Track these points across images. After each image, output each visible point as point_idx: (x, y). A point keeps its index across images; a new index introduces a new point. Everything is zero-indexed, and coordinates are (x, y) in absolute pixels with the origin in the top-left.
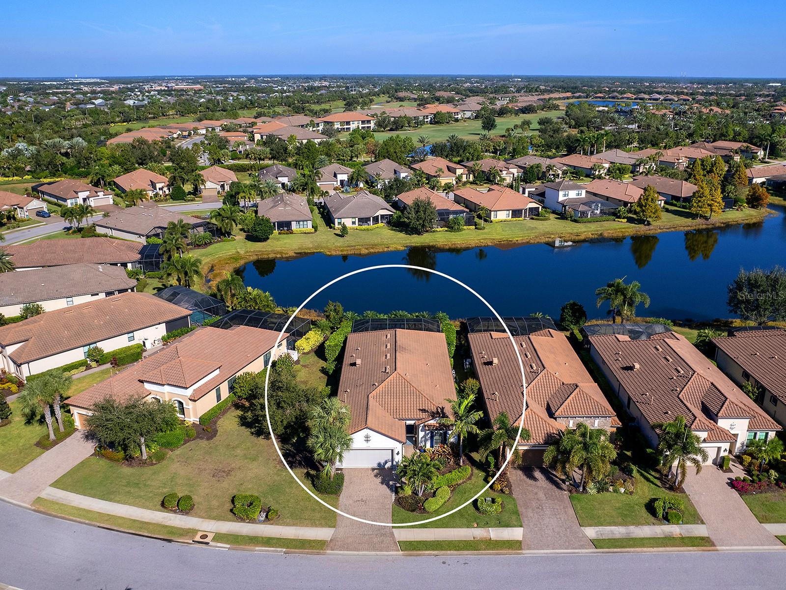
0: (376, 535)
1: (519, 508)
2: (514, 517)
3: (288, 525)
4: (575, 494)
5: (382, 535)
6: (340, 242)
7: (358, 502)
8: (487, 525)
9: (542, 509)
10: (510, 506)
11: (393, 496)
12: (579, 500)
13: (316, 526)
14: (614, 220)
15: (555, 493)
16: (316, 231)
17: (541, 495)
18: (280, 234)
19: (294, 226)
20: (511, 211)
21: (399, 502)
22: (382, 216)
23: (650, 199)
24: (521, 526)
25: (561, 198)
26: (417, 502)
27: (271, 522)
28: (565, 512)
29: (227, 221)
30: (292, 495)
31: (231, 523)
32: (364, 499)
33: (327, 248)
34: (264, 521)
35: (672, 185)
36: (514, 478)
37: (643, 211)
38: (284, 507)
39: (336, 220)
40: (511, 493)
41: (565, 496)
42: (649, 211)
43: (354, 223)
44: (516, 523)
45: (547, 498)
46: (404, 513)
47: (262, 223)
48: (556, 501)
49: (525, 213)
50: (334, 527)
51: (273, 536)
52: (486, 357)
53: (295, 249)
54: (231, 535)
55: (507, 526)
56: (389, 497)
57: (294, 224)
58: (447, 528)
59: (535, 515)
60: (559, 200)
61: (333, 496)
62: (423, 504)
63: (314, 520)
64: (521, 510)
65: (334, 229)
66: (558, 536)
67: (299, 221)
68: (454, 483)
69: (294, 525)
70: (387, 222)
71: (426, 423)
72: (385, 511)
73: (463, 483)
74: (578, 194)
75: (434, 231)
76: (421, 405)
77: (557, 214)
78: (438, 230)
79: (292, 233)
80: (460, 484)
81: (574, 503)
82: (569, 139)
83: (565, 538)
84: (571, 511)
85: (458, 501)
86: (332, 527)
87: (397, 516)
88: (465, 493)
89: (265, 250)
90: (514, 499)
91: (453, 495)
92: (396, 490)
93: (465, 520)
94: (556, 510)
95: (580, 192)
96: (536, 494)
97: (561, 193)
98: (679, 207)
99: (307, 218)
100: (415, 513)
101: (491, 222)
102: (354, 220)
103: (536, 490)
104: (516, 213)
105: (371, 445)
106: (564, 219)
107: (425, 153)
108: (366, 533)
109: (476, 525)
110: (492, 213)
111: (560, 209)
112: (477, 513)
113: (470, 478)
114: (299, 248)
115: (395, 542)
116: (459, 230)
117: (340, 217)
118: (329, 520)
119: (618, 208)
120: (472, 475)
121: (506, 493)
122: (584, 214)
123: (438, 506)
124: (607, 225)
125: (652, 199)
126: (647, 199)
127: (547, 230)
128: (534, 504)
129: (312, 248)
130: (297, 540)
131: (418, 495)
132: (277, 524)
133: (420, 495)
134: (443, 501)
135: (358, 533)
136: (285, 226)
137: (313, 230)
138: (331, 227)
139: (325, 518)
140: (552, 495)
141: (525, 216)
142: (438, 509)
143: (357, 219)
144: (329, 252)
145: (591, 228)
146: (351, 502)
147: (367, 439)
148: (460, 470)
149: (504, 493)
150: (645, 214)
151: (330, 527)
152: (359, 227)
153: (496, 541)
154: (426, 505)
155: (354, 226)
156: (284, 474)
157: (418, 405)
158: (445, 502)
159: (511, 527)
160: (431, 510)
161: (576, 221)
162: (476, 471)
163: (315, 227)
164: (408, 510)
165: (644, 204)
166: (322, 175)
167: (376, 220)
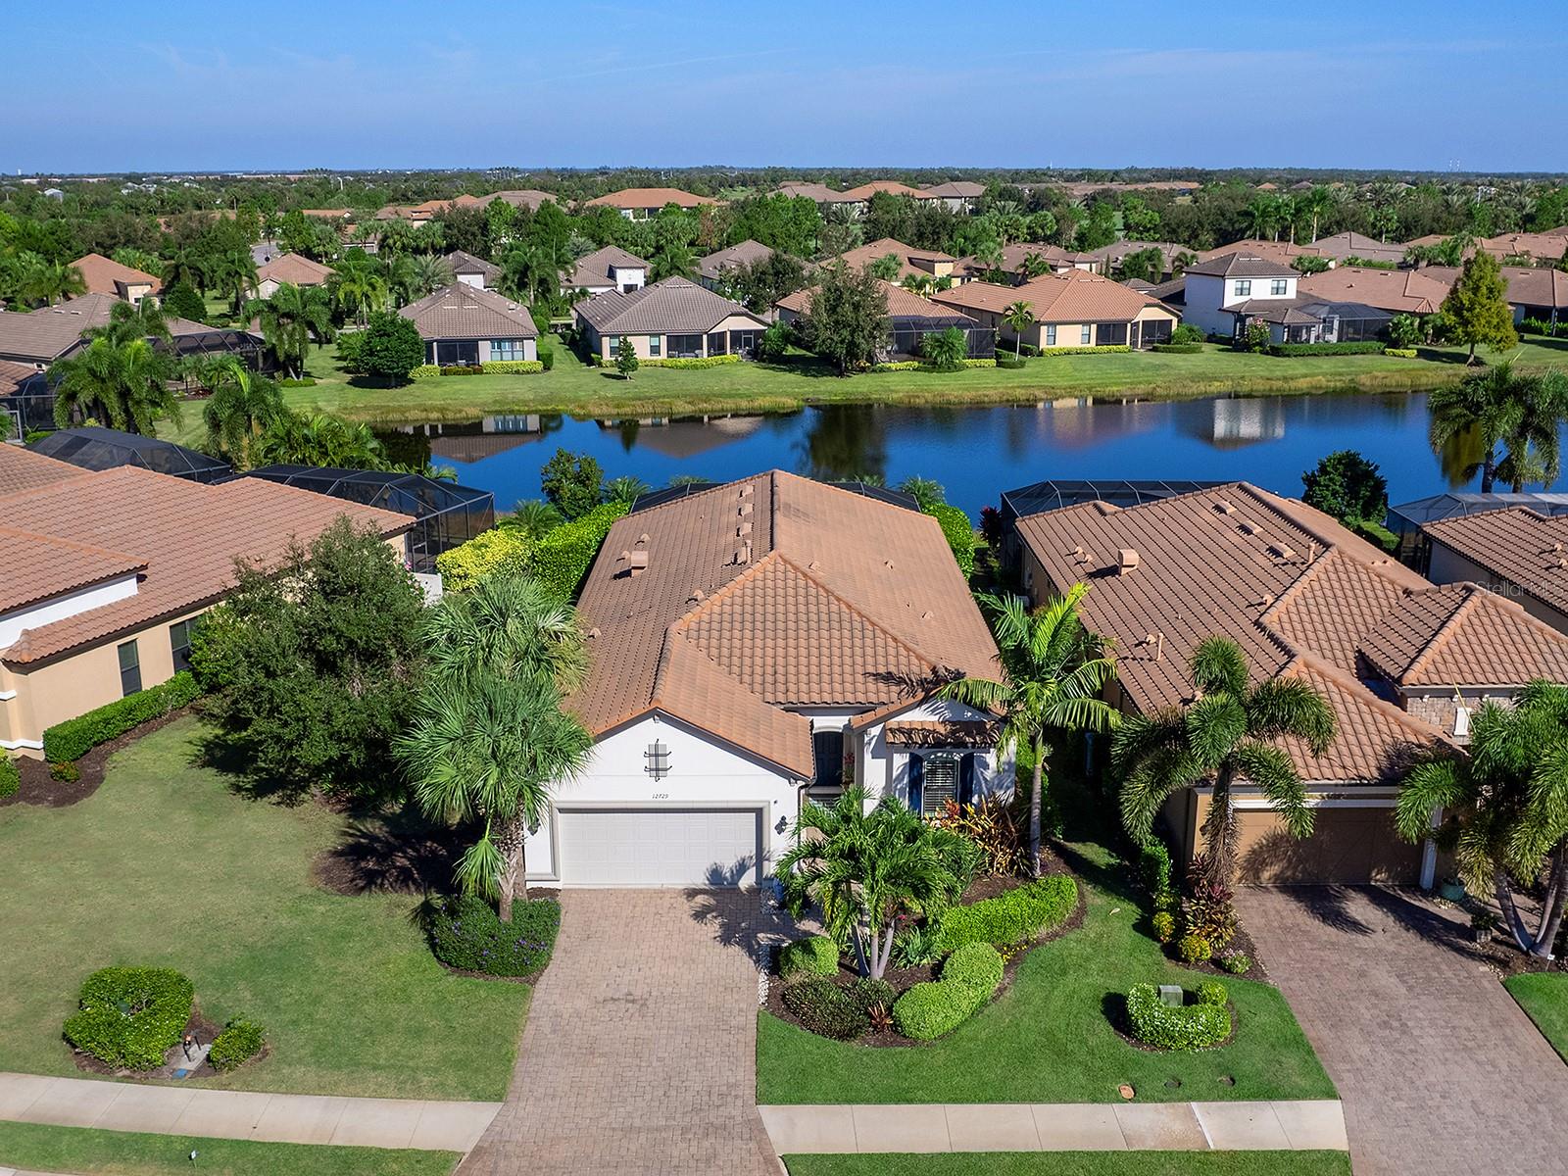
0: (685, 1130)
1: (1304, 1026)
2: (1291, 1061)
3: (292, 1089)
4: (1523, 974)
5: (709, 1130)
6: (614, 389)
7: (610, 1006)
8: (1176, 1089)
9: (1404, 1029)
10: (1264, 1019)
11: (763, 983)
12: (1552, 997)
13: (419, 1094)
14: (1383, 353)
15: (1438, 969)
16: (547, 368)
17: (1383, 978)
18: (444, 373)
19: (486, 354)
20: (1094, 327)
21: (786, 1004)
22: (736, 336)
23: (1484, 290)
24: (1331, 1094)
25: (1231, 300)
26: (865, 1001)
27: (225, 1076)
28: (1506, 1039)
29: (290, 328)
30: (338, 980)
31: (47, 1081)
32: (637, 993)
33: (576, 400)
34: (197, 1073)
35: (1524, 281)
36: (1258, 921)
37: (1465, 323)
38: (294, 1022)
39: (606, 341)
40: (1256, 972)
41: (1486, 983)
42: (1483, 322)
43: (655, 350)
44: (1303, 1083)
45: (1410, 989)
46: (809, 1045)
47: (389, 329)
48: (1454, 1001)
49: (1134, 334)
50: (499, 1097)
51: (220, 1131)
52: (1089, 557)
53: (485, 404)
54: (33, 1128)
55: (1270, 1092)
56: (744, 985)
57: (485, 348)
58: (1003, 1101)
59: (1380, 1049)
60: (1226, 305)
61: (512, 983)
62: (890, 1009)
63: (414, 1070)
64: (1316, 1031)
65: (600, 365)
66: (1506, 1133)
67: (500, 341)
68: (1015, 937)
69: (321, 1090)
70: (748, 353)
71: (893, 722)
72: (726, 1038)
73: (1053, 936)
74: (1277, 290)
75: (882, 370)
76: (870, 660)
77: (1219, 341)
78: (893, 366)
79: (479, 371)
80: (1039, 943)
81: (1533, 1005)
82: (1223, 215)
83: (1542, 1143)
84: (1531, 1038)
85: (1037, 1001)
86: (488, 1099)
87: (779, 1057)
88: (1064, 972)
89: (397, 404)
90: (1274, 994)
91: (1014, 982)
92: (775, 962)
93: (1077, 1071)
94: (1465, 1034)
95: (1282, 284)
96: (1362, 974)
97: (1231, 285)
98: (1549, 335)
99: (522, 333)
100: (855, 1044)
101: (1041, 354)
102: (655, 341)
103: (1357, 963)
104: (1110, 332)
105: (674, 789)
106: (1242, 351)
107: (849, 240)
108: (637, 1122)
109: (1128, 1092)
110: (1044, 329)
111: (1227, 327)
112: (1125, 1046)
113: (1075, 923)
114: (495, 402)
115: (769, 1161)
116: (952, 367)
117: (615, 331)
118: (477, 1071)
119: (1390, 321)
120: (1082, 911)
121: (1240, 968)
122: (1295, 332)
123: (958, 1018)
124: (1361, 362)
125: (1491, 291)
126: (1476, 290)
127: (1200, 370)
128: (1365, 1011)
129: (533, 401)
130: (320, 1149)
131: (866, 975)
132: (247, 1087)
133: (878, 972)
134: (974, 996)
135: (603, 1122)
136: (459, 353)
137: (539, 366)
138: (590, 362)
139: (461, 1064)
140: (1429, 979)
141: (1134, 344)
142: (956, 1029)
143: (664, 339)
144: (582, 407)
145: (1321, 368)
146: (581, 1004)
147: (657, 762)
148: (1034, 890)
149: (1229, 970)
150: (1470, 329)
151: (478, 1098)
152: (670, 362)
153: (1233, 1155)
154: (905, 1010)
155: (655, 358)
156: (321, 909)
157: (859, 660)
158: (984, 1004)
159: (1286, 1097)
160: (926, 1034)
161: (1276, 352)
162: (1097, 899)
163: (546, 360)
164: (827, 1032)
165: (1467, 303)
166: (576, 270)
167: (717, 344)
